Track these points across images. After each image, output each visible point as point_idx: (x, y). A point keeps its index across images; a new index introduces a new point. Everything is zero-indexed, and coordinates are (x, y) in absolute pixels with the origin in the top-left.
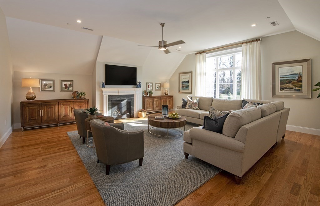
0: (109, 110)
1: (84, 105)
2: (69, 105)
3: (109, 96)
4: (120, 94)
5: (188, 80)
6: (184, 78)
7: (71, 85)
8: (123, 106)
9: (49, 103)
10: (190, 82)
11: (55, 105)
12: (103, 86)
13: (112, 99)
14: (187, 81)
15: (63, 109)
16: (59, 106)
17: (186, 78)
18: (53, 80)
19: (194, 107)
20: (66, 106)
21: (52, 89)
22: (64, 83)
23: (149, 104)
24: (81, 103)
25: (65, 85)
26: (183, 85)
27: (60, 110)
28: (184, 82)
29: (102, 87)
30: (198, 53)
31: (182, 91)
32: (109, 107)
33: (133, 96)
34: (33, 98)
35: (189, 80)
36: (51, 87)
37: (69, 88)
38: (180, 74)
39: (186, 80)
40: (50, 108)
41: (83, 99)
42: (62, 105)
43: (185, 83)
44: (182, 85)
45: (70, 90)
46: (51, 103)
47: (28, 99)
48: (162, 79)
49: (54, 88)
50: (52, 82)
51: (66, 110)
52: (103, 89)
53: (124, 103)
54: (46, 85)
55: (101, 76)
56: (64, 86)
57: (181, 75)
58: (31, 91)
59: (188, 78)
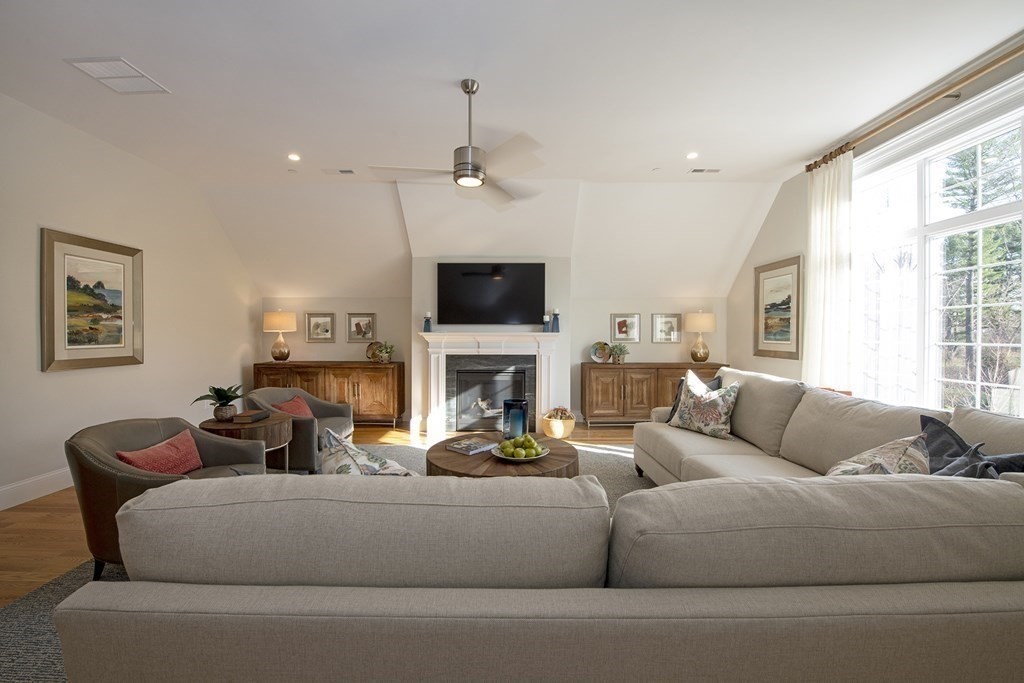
0: (448, 398)
1: (385, 379)
2: (348, 376)
3: (450, 359)
4: (483, 352)
5: (784, 297)
6: (775, 288)
7: (371, 326)
8: (499, 387)
9: (305, 370)
10: (793, 304)
11: (317, 374)
12: (427, 329)
13: (458, 368)
14: (783, 303)
15: (335, 385)
16: (327, 376)
17: (778, 290)
18: (332, 315)
19: (702, 425)
20: (341, 380)
21: (328, 335)
22: (354, 321)
23: (605, 392)
24: (377, 374)
25: (358, 325)
26: (769, 321)
27: (327, 387)
28: (774, 306)
29: (425, 331)
30: (816, 165)
31: (765, 344)
32: (447, 392)
33: (532, 359)
34: (284, 357)
35: (789, 297)
36: (327, 331)
37: (365, 333)
38: (759, 270)
39: (779, 299)
40: (308, 381)
41: (385, 362)
42: (332, 377)
43: (778, 309)
44: (766, 319)
45: (369, 339)
46: (310, 370)
47: (276, 358)
48: (686, 296)
49: (332, 334)
50: (328, 319)
51: (341, 389)
52: (427, 336)
53: (504, 379)
54: (317, 326)
55: (425, 297)
56: (354, 328)
57: (763, 275)
58: (281, 339)
59: (787, 288)
